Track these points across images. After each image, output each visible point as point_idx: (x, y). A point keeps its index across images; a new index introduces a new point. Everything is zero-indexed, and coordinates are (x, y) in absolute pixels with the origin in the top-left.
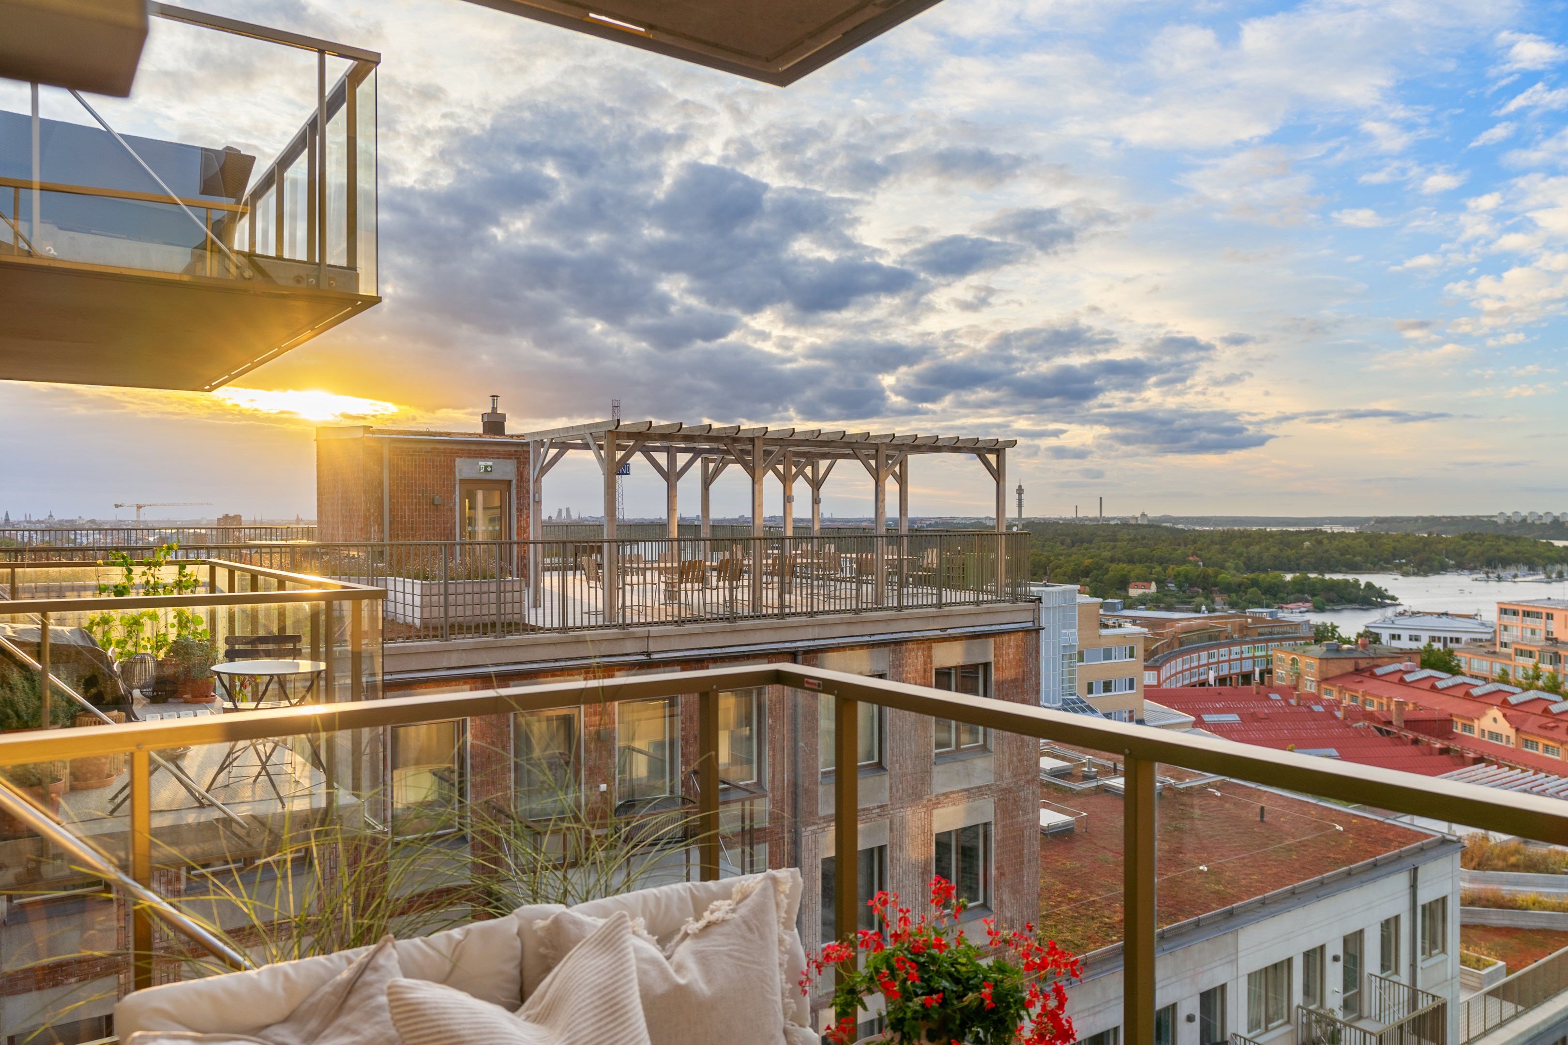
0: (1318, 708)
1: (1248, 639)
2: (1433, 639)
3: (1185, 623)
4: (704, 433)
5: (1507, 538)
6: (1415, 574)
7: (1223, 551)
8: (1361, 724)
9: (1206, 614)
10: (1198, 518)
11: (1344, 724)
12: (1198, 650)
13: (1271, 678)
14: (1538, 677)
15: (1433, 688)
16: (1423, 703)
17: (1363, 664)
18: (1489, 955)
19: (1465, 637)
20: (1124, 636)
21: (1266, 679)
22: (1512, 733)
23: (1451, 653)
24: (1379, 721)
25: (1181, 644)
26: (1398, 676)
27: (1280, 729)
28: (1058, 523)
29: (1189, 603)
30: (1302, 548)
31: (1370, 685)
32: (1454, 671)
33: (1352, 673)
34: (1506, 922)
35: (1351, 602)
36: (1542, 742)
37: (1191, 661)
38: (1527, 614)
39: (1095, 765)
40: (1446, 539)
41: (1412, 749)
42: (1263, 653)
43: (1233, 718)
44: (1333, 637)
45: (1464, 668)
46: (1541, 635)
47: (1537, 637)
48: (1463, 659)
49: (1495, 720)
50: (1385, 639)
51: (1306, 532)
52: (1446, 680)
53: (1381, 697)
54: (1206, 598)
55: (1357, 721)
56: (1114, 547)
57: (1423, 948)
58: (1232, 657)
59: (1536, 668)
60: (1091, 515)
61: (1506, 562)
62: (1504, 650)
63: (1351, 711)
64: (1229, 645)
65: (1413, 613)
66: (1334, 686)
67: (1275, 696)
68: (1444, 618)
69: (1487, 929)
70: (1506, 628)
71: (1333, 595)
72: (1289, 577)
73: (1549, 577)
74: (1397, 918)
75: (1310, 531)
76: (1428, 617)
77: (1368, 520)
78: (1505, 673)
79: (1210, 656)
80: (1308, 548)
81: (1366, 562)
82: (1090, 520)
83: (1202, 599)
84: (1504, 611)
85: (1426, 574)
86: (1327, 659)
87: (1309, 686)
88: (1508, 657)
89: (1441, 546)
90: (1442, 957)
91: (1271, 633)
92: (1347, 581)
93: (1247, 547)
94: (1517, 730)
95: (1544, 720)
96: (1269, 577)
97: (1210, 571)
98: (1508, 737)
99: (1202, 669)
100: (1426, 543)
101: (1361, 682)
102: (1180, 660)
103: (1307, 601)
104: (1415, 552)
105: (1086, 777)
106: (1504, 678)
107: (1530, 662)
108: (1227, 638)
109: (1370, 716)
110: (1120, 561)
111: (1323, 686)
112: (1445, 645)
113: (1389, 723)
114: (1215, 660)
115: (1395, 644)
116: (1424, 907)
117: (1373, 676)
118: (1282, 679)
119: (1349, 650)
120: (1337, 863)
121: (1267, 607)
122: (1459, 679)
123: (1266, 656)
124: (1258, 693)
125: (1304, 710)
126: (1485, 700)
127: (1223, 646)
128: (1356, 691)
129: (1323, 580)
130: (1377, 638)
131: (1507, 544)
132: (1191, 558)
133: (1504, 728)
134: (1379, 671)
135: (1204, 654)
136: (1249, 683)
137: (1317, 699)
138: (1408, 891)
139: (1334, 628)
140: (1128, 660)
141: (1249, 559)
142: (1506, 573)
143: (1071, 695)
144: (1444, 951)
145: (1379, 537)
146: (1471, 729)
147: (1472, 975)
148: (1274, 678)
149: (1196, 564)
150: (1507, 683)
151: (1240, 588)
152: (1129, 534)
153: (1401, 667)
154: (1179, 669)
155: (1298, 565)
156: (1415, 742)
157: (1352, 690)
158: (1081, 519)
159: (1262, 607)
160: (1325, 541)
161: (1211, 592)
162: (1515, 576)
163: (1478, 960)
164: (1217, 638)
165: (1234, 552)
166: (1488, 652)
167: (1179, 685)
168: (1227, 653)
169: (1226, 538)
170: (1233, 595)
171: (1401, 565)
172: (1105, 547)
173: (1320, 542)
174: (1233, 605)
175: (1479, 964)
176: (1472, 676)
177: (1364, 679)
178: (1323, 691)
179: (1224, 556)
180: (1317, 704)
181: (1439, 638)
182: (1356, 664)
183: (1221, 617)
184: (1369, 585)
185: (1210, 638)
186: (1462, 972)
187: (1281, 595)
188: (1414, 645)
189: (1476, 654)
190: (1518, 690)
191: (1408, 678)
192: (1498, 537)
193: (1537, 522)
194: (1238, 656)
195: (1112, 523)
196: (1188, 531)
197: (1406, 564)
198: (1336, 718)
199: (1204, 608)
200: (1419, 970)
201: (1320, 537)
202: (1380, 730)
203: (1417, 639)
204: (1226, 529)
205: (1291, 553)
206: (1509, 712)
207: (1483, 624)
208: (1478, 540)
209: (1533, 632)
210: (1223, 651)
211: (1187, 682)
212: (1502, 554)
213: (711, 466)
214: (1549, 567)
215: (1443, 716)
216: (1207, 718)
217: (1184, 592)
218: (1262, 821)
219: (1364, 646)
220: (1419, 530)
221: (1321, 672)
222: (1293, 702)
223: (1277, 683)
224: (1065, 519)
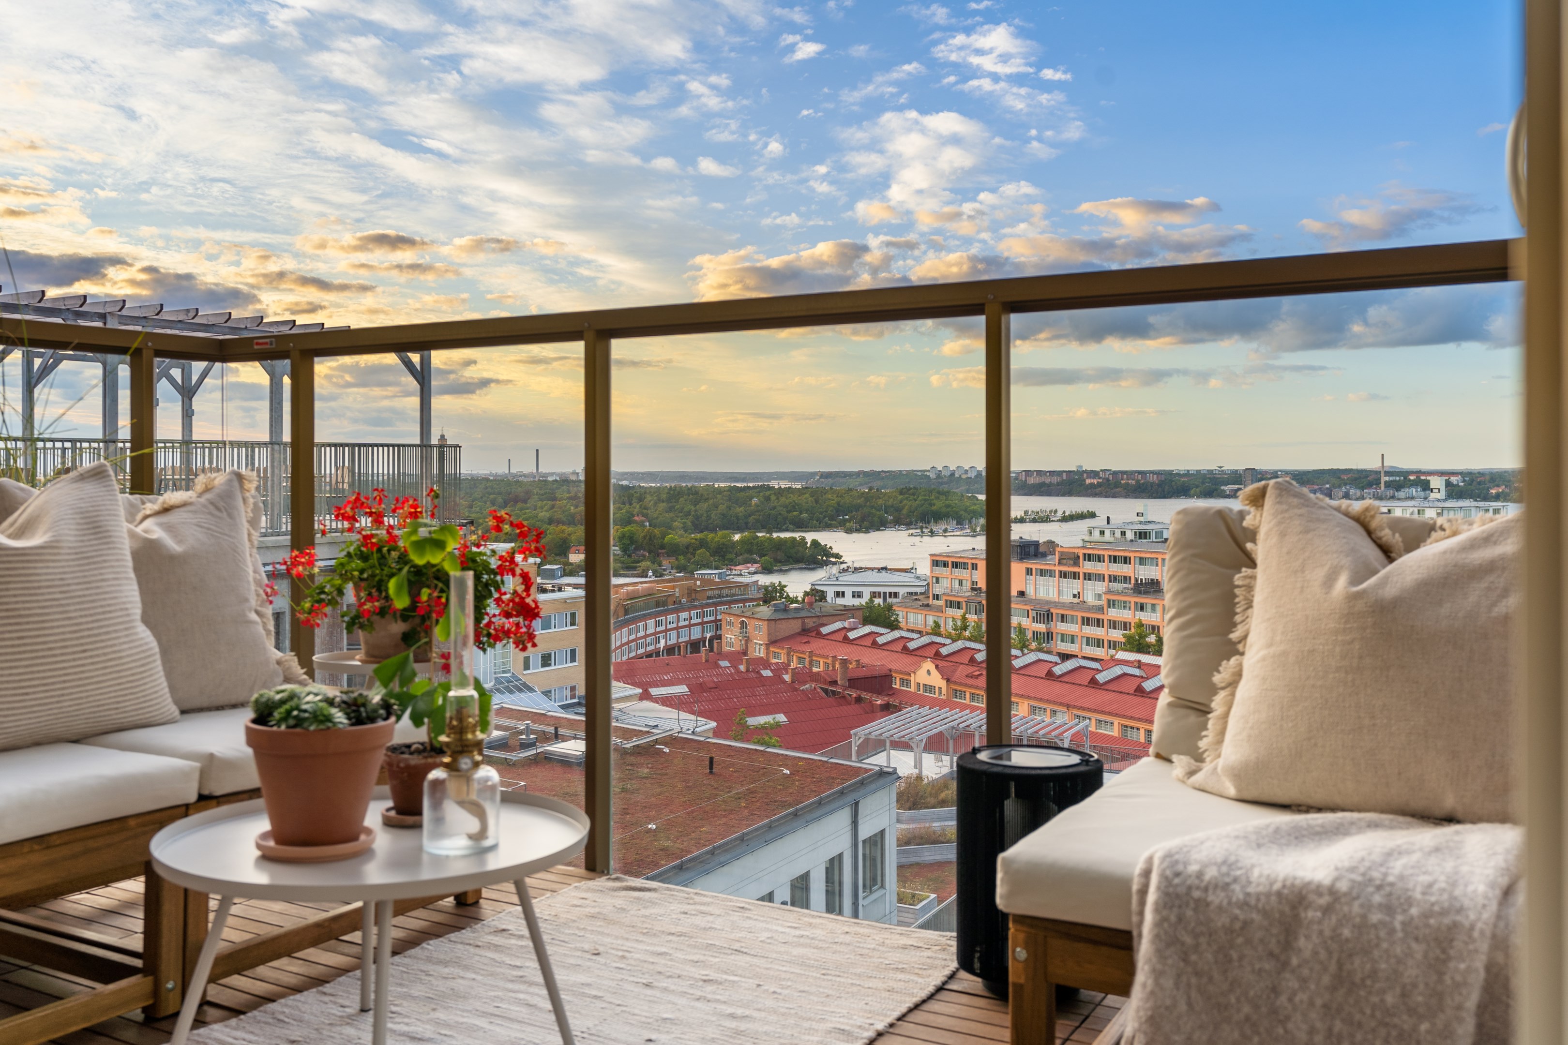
0: (767, 673)
1: (696, 603)
2: (874, 595)
3: (630, 588)
4: (34, 302)
5: (939, 492)
6: (858, 531)
7: (670, 509)
8: (808, 686)
9: (653, 578)
10: (643, 474)
11: (792, 687)
12: (645, 618)
13: (720, 644)
14: (965, 628)
15: (875, 644)
16: (865, 660)
17: (810, 623)
18: (921, 890)
19: (902, 591)
20: (565, 601)
21: (715, 645)
22: (943, 684)
23: (890, 608)
24: (825, 682)
25: (627, 612)
26: (842, 634)
27: (730, 698)
28: (487, 480)
29: (635, 568)
30: (750, 505)
31: (816, 645)
32: (893, 626)
33: (799, 634)
34: (938, 858)
35: (798, 561)
36: (968, 692)
37: (638, 631)
38: (956, 565)
39: (533, 732)
40: (885, 494)
41: (855, 708)
42: (713, 618)
43: (682, 689)
44: (781, 597)
45: (902, 625)
46: (967, 585)
47: (964, 588)
48: (901, 614)
49: (929, 672)
50: (830, 596)
51: (754, 487)
52: (887, 636)
53: (827, 657)
54: (653, 563)
55: (805, 683)
56: (553, 507)
57: (864, 886)
58: (681, 624)
59: (964, 618)
60: (526, 471)
61: (938, 517)
62: (936, 602)
63: (798, 673)
64: (677, 611)
65: (856, 569)
66: (782, 648)
67: (724, 663)
68: (884, 572)
69: (920, 867)
70: (937, 581)
71: (780, 555)
72: (737, 537)
73: (975, 531)
74: (840, 856)
75: (758, 487)
76: (870, 572)
77: (813, 474)
78: (937, 625)
79: (658, 624)
80: (757, 505)
81: (811, 519)
82: (525, 476)
83: (649, 563)
84: (936, 563)
85: (867, 531)
86: (775, 620)
87: (759, 652)
88: (939, 609)
89: (880, 502)
90: (882, 892)
91: (720, 596)
92: (794, 539)
93: (695, 505)
94: (948, 680)
95: (970, 669)
96: (716, 537)
97: (657, 531)
98: (940, 688)
99: (649, 640)
100: (866, 497)
101: (808, 642)
102: (625, 630)
103: (756, 562)
104: (858, 508)
105: (525, 746)
106: (936, 631)
107: (958, 613)
108: (674, 603)
109: (815, 677)
110: (559, 522)
111: (772, 649)
112: (885, 599)
113: (835, 683)
114: (663, 628)
115: (840, 601)
116: (864, 842)
117: (819, 635)
118: (731, 645)
119: (796, 609)
120: (784, 805)
121: (716, 568)
122: (896, 634)
123: (716, 621)
124: (707, 661)
125: (753, 675)
126: (918, 654)
127: (671, 612)
128: (803, 653)
129: (771, 539)
130: (822, 596)
131: (937, 498)
132: (636, 518)
133: (936, 680)
134: (825, 630)
135: (651, 623)
136: (698, 651)
137: (766, 664)
138: (849, 828)
139: (783, 587)
140: (569, 628)
141: (697, 517)
142: (938, 528)
143: (504, 672)
144: (883, 886)
145: (824, 492)
146: (907, 683)
147: (908, 911)
148: (724, 644)
149: (642, 524)
150: (939, 635)
151: (688, 550)
152: (569, 492)
153: (846, 624)
154: (625, 640)
155: (747, 523)
156: (859, 700)
157: (799, 652)
158: (514, 476)
159: (711, 568)
160: (773, 498)
161: (658, 555)
162: (946, 531)
163: (914, 896)
164: (664, 604)
165: (681, 511)
166: (923, 605)
167: (625, 658)
168: (675, 620)
169: (674, 495)
170: (681, 558)
171: (845, 521)
172: (542, 508)
173: (768, 499)
174: (680, 569)
175: (914, 899)
176: (908, 630)
177: (811, 639)
178: (771, 655)
179: (672, 515)
180: (765, 668)
181: (879, 593)
182: (803, 623)
183: (669, 581)
184: (815, 543)
185: (658, 604)
186: (900, 910)
187: (729, 556)
188: (856, 602)
189: (912, 607)
190: (948, 641)
191: (852, 635)
192: (931, 492)
193: (964, 476)
194: (687, 623)
195: (550, 479)
196: (634, 487)
197: (849, 521)
198: (784, 682)
199: (650, 573)
200: (860, 907)
201: (768, 493)
202: (826, 691)
203: (858, 595)
204: (673, 485)
205: (740, 510)
206: (941, 664)
207: (918, 578)
208: (914, 494)
209: (961, 583)
210: (671, 617)
211: (632, 654)
212: (934, 508)
213: (37, 362)
214: (974, 521)
215: (883, 673)
216: (654, 691)
217: (629, 556)
218: (711, 773)
219: (811, 604)
220: (861, 485)
221: (769, 634)
222: (742, 668)
223: (726, 648)
224: (496, 475)
